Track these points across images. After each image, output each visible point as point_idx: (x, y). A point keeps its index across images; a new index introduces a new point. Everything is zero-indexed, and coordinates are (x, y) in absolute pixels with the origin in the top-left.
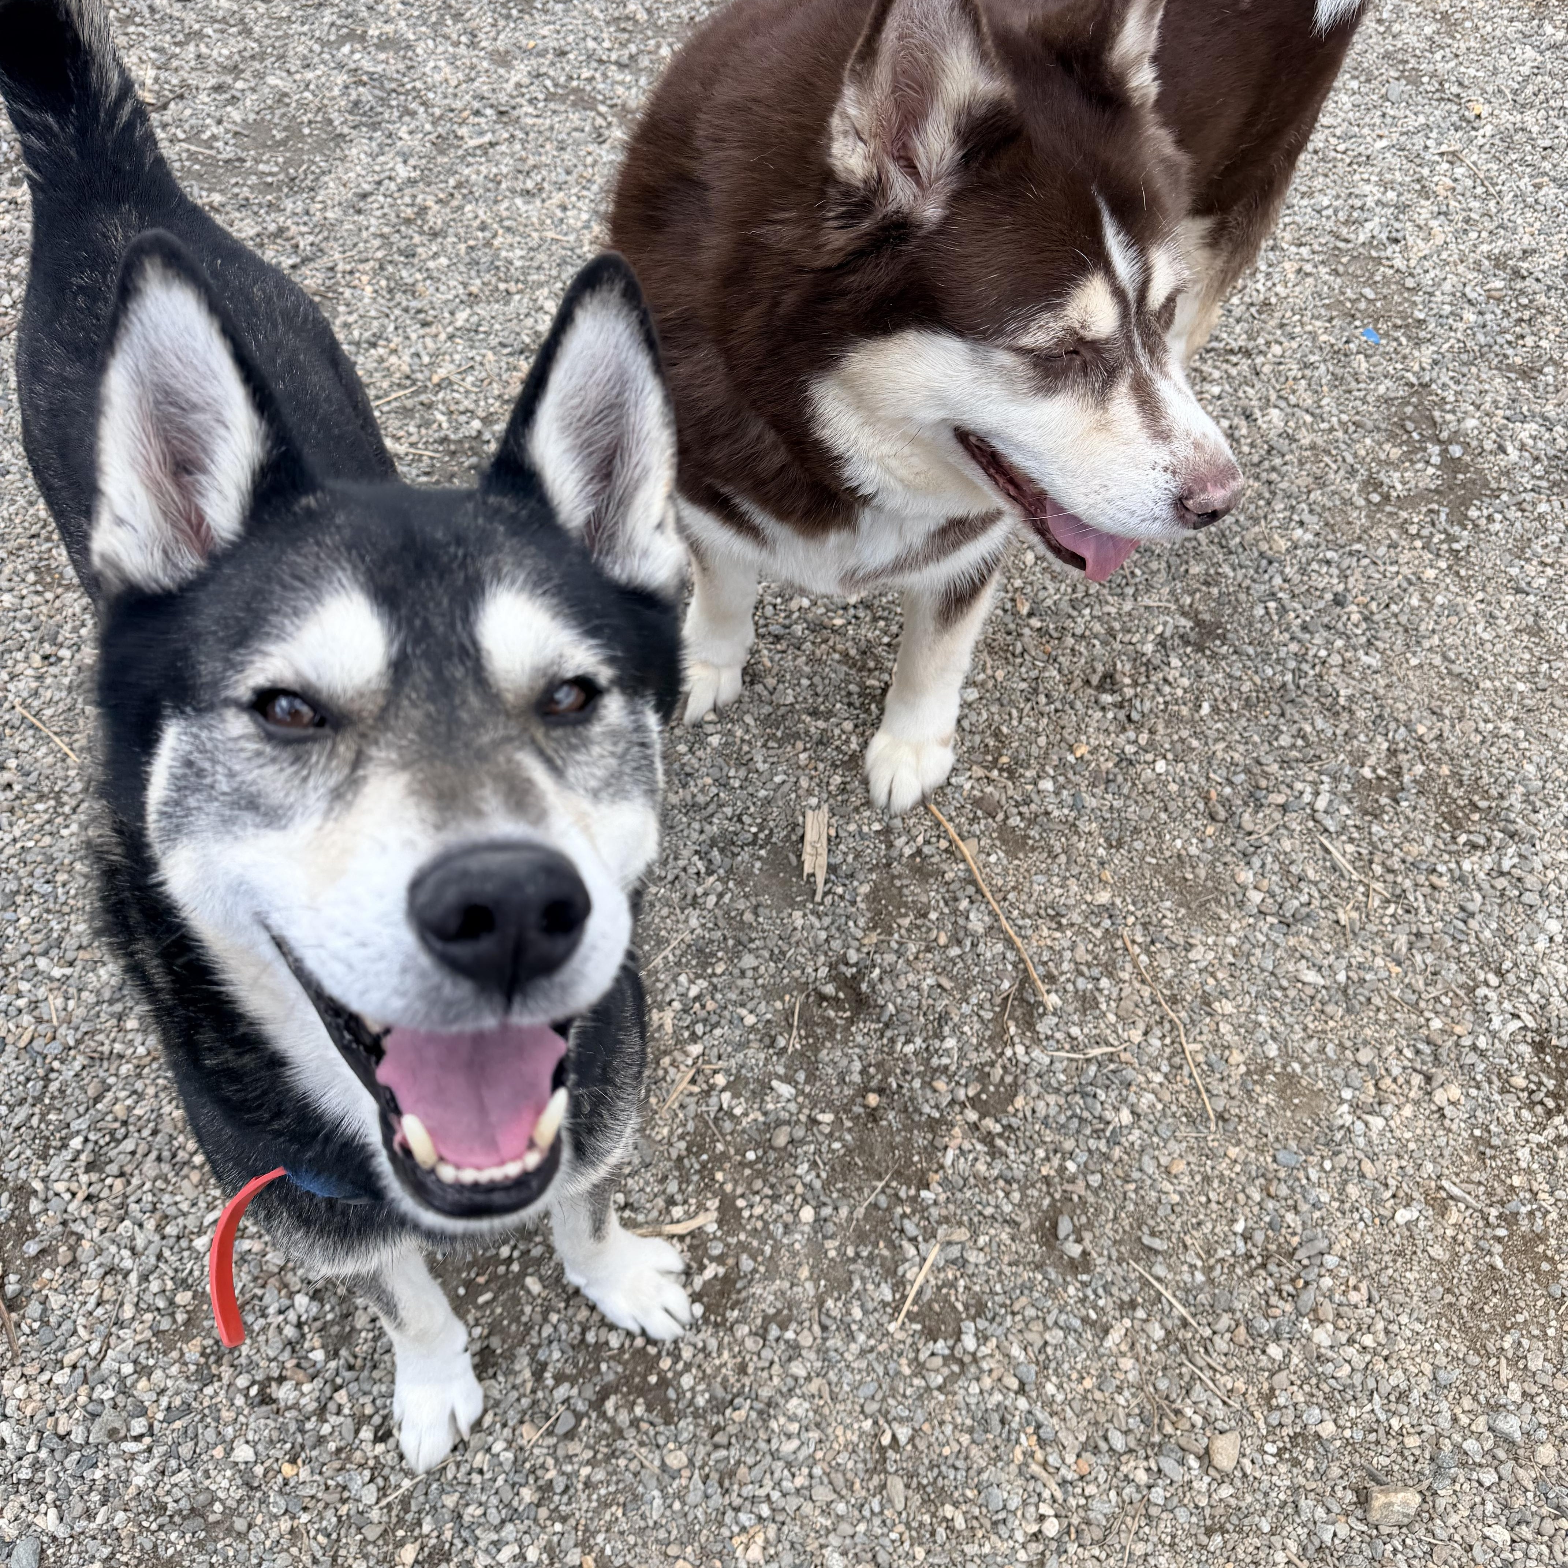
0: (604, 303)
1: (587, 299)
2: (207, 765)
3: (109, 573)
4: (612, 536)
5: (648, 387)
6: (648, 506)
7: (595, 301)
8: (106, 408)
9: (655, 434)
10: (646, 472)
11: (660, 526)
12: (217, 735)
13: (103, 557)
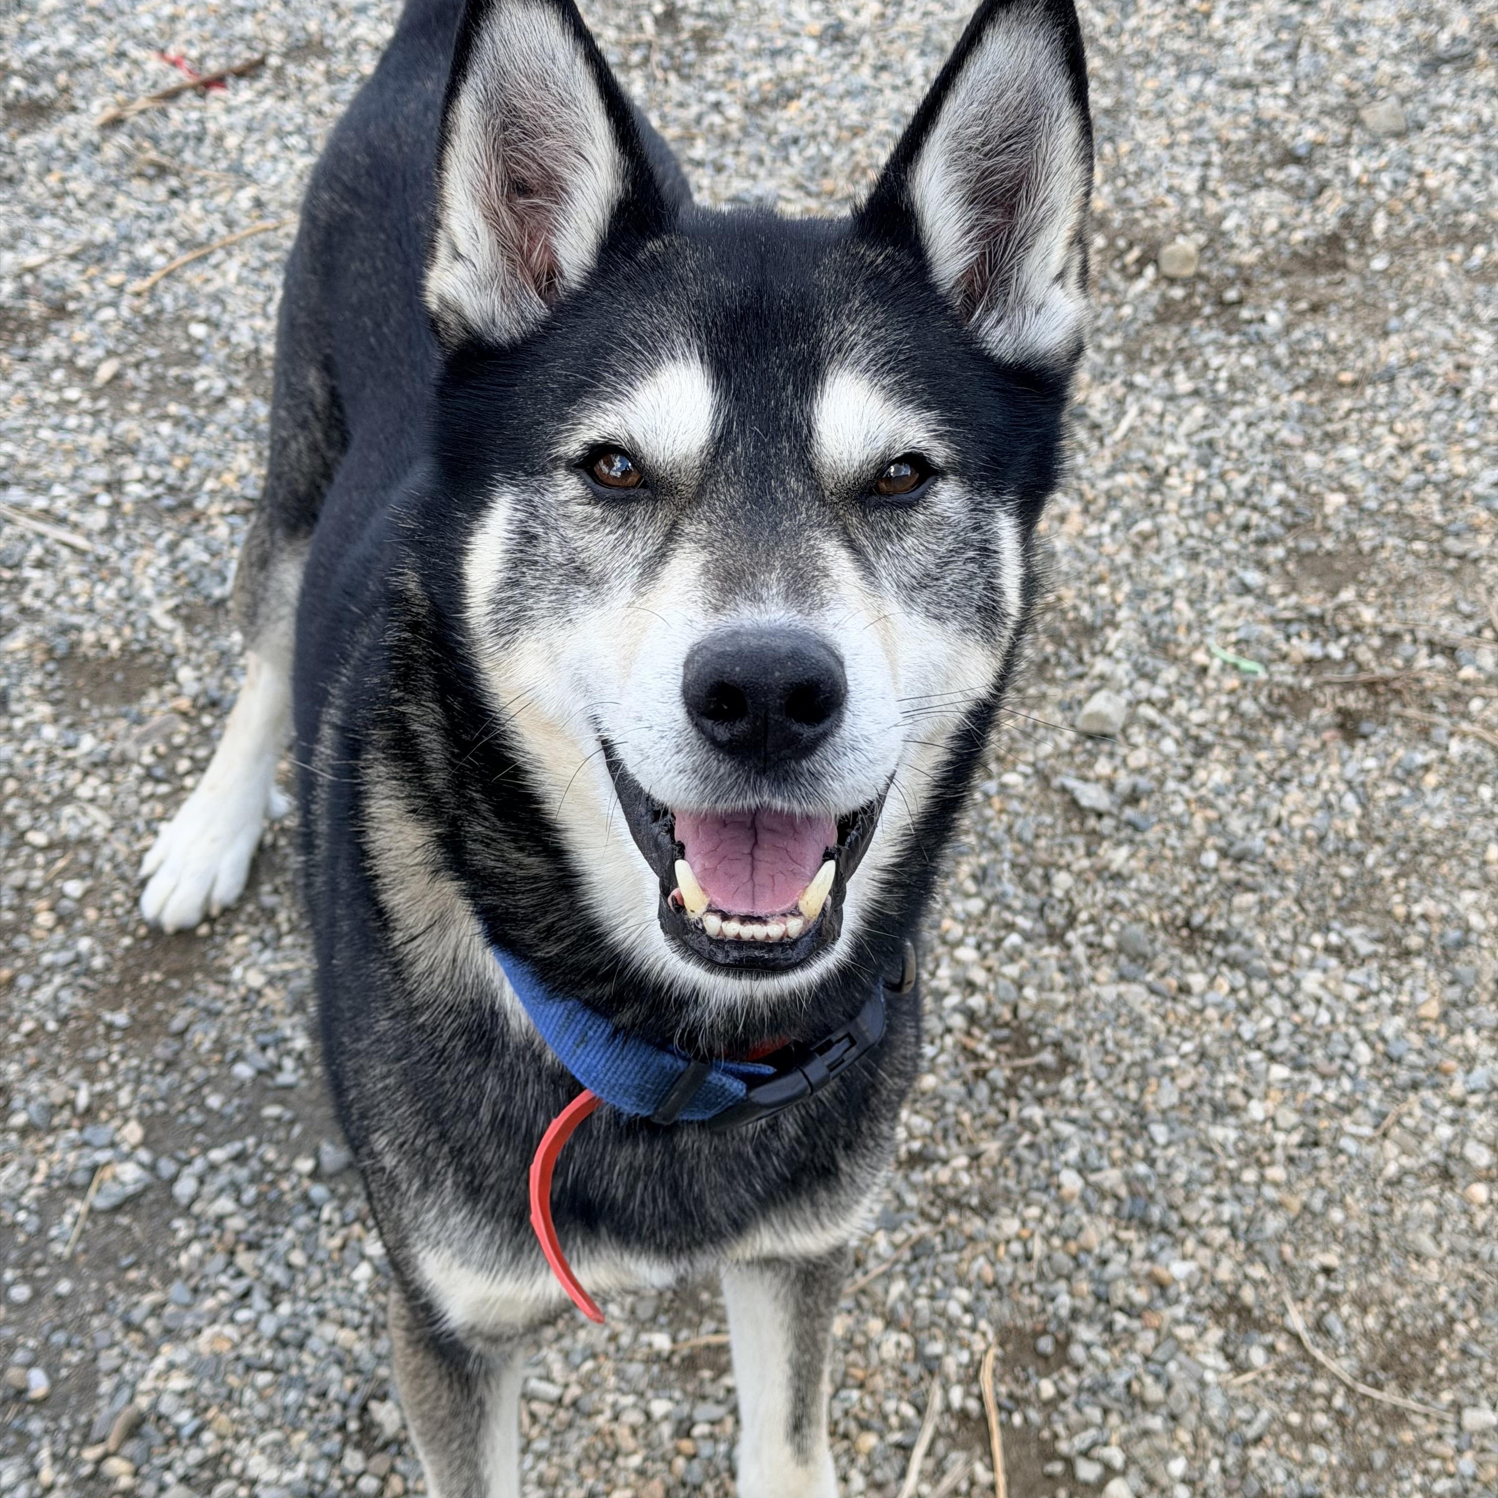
0: (1020, 20)
1: (1002, 14)
2: (540, 530)
3: (451, 318)
4: (1006, 282)
5: (1065, 115)
6: (1048, 253)
7: (1012, 17)
8: (454, 137)
9: (1068, 168)
10: (1054, 211)
11: (1061, 276)
12: (549, 498)
13: (442, 299)
